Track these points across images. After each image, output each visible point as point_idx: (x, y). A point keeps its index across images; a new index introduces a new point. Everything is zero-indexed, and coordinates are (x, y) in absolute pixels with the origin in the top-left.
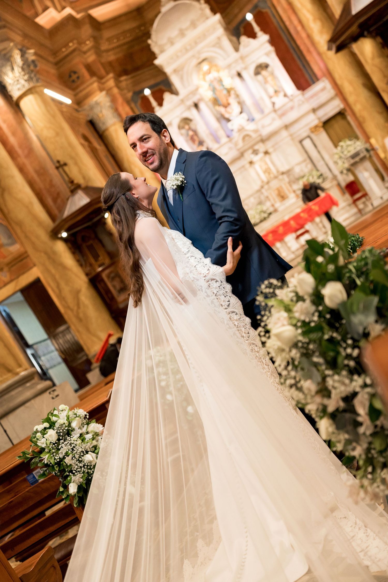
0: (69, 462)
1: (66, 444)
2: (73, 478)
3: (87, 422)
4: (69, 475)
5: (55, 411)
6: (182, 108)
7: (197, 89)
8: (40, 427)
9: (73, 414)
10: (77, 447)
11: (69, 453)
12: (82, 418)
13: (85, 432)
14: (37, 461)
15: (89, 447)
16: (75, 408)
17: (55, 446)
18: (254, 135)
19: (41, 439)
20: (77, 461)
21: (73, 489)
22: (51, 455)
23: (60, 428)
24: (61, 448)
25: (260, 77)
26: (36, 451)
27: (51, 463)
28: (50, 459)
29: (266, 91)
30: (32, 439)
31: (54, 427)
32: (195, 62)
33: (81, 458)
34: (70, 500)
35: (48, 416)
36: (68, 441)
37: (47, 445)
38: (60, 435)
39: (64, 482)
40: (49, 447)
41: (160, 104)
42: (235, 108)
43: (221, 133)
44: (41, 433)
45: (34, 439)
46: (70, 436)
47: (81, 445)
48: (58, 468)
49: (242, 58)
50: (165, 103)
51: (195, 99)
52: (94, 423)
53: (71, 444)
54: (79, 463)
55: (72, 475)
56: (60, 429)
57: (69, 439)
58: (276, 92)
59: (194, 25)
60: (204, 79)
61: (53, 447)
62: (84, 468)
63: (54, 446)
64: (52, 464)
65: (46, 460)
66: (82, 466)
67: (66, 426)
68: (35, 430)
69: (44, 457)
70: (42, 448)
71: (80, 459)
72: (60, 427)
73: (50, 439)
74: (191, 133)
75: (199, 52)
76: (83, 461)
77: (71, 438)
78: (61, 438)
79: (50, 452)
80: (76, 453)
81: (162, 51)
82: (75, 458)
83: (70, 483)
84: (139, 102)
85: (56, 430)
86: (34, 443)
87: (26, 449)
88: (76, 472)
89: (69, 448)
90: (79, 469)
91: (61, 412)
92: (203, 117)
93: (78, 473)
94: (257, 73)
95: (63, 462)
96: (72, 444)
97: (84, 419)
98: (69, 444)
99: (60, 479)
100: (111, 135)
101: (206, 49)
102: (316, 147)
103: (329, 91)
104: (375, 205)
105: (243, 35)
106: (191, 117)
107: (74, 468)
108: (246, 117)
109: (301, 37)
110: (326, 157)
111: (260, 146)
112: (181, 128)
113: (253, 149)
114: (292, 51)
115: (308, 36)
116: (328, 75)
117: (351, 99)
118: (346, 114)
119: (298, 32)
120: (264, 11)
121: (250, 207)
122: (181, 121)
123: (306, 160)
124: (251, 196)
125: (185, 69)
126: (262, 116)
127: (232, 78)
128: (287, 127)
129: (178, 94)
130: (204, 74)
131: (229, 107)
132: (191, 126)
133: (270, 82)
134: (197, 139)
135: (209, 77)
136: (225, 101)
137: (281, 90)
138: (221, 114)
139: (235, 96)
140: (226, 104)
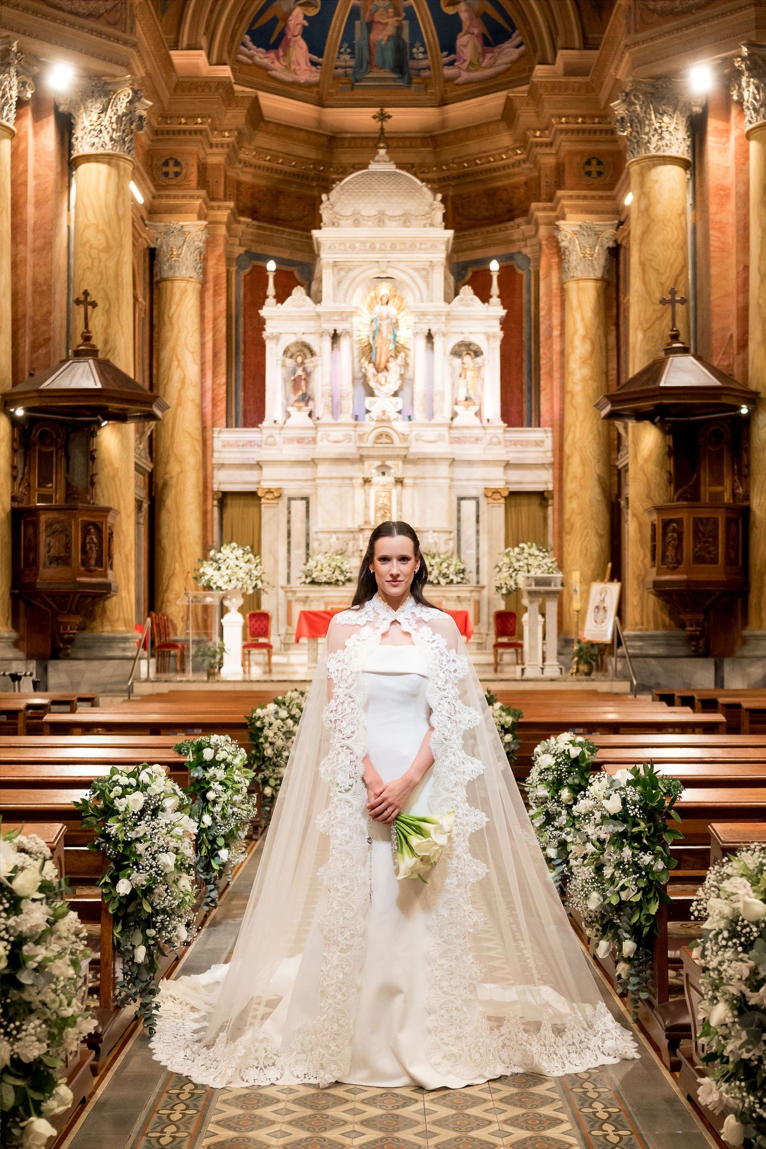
0: (141, 851)
4: (131, 867)
7: (351, 314)
17: (135, 818)
18: (397, 443)
19: (121, 797)
20: (151, 854)
22: (123, 826)
24: (140, 825)
25: (457, 361)
27: (117, 837)
28: (118, 831)
29: (454, 387)
31: (143, 791)
32: (374, 271)
33: (157, 854)
37: (124, 809)
40: (126, 814)
41: (281, 298)
42: (392, 381)
43: (348, 405)
44: (122, 789)
48: (121, 849)
49: (449, 317)
50: (289, 301)
51: (340, 327)
55: (136, 869)
58: (466, 399)
59: (406, 219)
60: (371, 308)
64: (118, 839)
70: (118, 810)
73: (133, 804)
74: (300, 372)
75: (388, 264)
76: (157, 859)
80: (155, 843)
81: (334, 224)
83: (124, 878)
84: (247, 270)
85: (145, 798)
88: (143, 869)
92: (334, 361)
93: (144, 872)
95: (134, 846)
100: (172, 294)
101: (401, 266)
102: (478, 521)
103: (545, 452)
104: (528, 674)
105: (468, 283)
106: (316, 349)
107: (143, 862)
108: (400, 407)
109: (551, 346)
110: (484, 547)
111: (396, 465)
112: (289, 355)
113: (384, 462)
114: (525, 356)
115: (562, 352)
116: (557, 429)
117: (570, 486)
118: (550, 502)
119: (550, 336)
120: (519, 271)
121: (324, 548)
122: (297, 344)
123: (451, 532)
124: (335, 532)
125: (352, 274)
126: (426, 421)
127: (416, 334)
128: (453, 462)
129: (318, 300)
130: (376, 298)
131: (385, 373)
132: (306, 361)
133: (468, 379)
134: (304, 388)
135: (380, 309)
136: (383, 360)
137: (477, 402)
138: (365, 376)
139: (403, 363)
140: (382, 366)
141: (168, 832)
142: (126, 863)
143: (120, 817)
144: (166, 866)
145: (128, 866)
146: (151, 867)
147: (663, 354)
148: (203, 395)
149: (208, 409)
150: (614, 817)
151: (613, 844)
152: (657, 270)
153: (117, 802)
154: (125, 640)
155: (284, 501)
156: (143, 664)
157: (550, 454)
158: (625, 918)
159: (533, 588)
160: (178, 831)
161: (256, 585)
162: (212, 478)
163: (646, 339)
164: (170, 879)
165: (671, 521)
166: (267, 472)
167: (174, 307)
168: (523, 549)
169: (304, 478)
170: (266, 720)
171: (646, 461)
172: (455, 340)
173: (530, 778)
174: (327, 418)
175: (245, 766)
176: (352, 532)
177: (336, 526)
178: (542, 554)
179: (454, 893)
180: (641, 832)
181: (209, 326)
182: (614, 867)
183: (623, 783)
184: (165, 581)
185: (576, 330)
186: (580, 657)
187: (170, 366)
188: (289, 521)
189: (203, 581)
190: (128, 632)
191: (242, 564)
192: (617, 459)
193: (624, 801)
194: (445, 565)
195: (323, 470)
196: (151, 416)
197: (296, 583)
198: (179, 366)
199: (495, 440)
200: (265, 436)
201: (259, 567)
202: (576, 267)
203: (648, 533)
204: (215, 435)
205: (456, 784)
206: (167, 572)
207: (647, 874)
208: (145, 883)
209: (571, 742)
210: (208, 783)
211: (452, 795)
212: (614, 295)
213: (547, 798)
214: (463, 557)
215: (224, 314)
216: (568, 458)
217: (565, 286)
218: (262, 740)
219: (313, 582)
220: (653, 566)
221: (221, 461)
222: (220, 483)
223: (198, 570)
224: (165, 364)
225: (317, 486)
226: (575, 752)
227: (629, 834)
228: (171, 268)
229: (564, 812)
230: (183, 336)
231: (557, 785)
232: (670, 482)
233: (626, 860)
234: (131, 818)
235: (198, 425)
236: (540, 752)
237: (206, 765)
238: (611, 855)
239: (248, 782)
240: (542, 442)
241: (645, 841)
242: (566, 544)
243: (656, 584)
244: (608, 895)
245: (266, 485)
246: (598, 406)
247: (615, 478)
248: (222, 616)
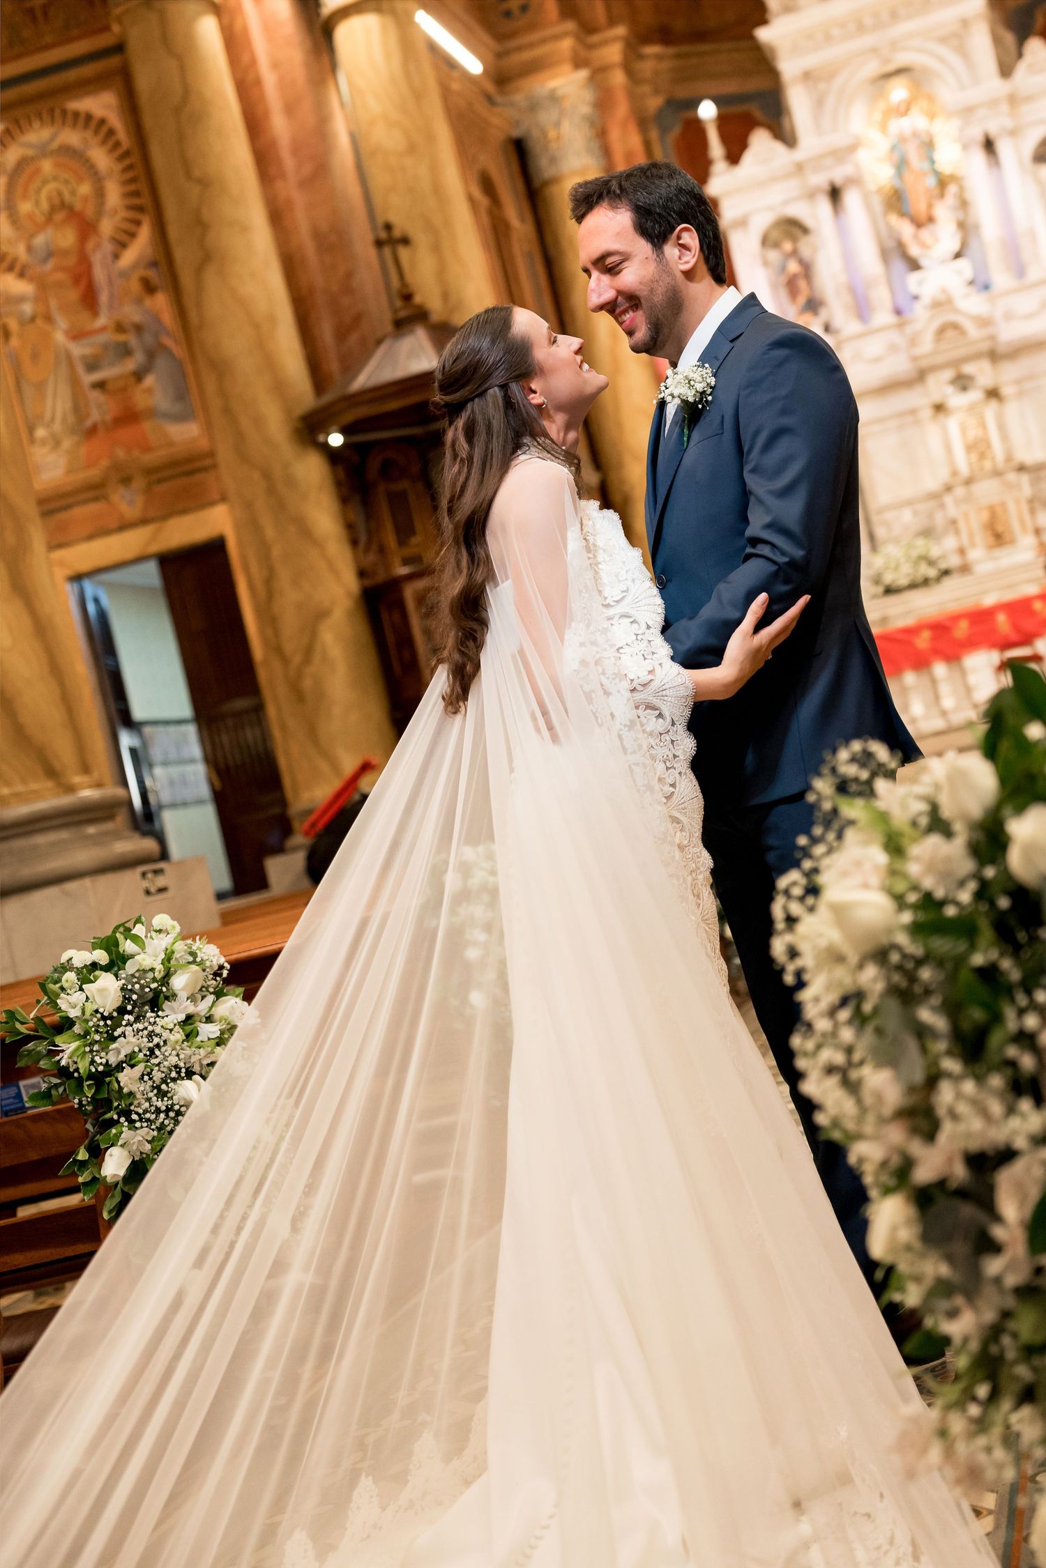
0: (130, 1086)
1: (138, 1031)
2: (126, 1134)
3: (217, 987)
4: (118, 1122)
5: (138, 926)
6: (791, 187)
7: (853, 148)
8: (81, 957)
9: (185, 951)
10: (167, 1049)
11: (137, 1060)
12: (208, 970)
13: (203, 1014)
14: (40, 1052)
15: (200, 1060)
16: (198, 938)
17: (106, 1025)
19: (74, 990)
20: (154, 1088)
21: (114, 1165)
22: (85, 1046)
23: (135, 977)
24: (120, 1036)
26: (47, 1020)
27: (77, 1070)
28: (78, 1057)
30: (47, 986)
31: (119, 970)
32: (873, 67)
33: (167, 1085)
34: (96, 1196)
35: (114, 932)
36: (146, 1024)
37: (83, 1013)
38: (129, 999)
39: (98, 1137)
40: (87, 1021)
41: (734, 157)
42: (945, 236)
43: (882, 298)
44: (78, 974)
45: (51, 986)
46: (158, 1011)
47: (178, 1048)
48: (93, 1091)
49: (1013, 100)
50: (748, 158)
52: (237, 996)
53: (151, 1035)
54: (158, 1098)
55: (126, 1124)
56: (136, 983)
57: (152, 1020)
60: (883, 127)
61: (98, 1025)
62: (167, 1115)
63: (102, 1023)
64: (79, 1073)
65: (66, 1056)
66: (163, 1108)
67: (154, 980)
68: (64, 958)
69: (64, 1047)
70: (69, 1017)
71: (164, 1087)
72: (137, 975)
73: (98, 999)
75: (894, 45)
76: (169, 1095)
77: (158, 1016)
78: (129, 1008)
79: (84, 1036)
80: (158, 1065)
81: (788, 10)
82: (150, 1079)
83: (112, 1145)
84: (676, 130)
85: (123, 981)
86: (49, 997)
87: (23, 1007)
88: (141, 1120)
89: (143, 1045)
90: (153, 1113)
91: (154, 934)
92: (842, 231)
93: (145, 1124)
94: (1041, 157)
95: (114, 1079)
96: (157, 1035)
97: (212, 976)
98: (146, 1032)
99: (89, 1126)
101: (917, 42)
105: (1038, 32)
106: (809, 222)
107: (139, 1106)
108: (969, 273)
111: (982, 370)
112: (770, 243)
113: (959, 370)
122: (778, 223)
125: (838, 82)
126: (1015, 284)
127: (966, 148)
129: (791, 140)
130: (888, 109)
131: (931, 226)
132: (799, 246)
134: (805, 290)
135: (899, 125)
136: (923, 206)
138: (899, 242)
139: (957, 203)
140: (924, 217)
141: (189, 1036)
142: (108, 1116)
143: (77, 1029)
145: (113, 1123)
146: (158, 1111)
160: (208, 1031)
172: (1034, 138)
174: (853, 327)
228: (553, 163)
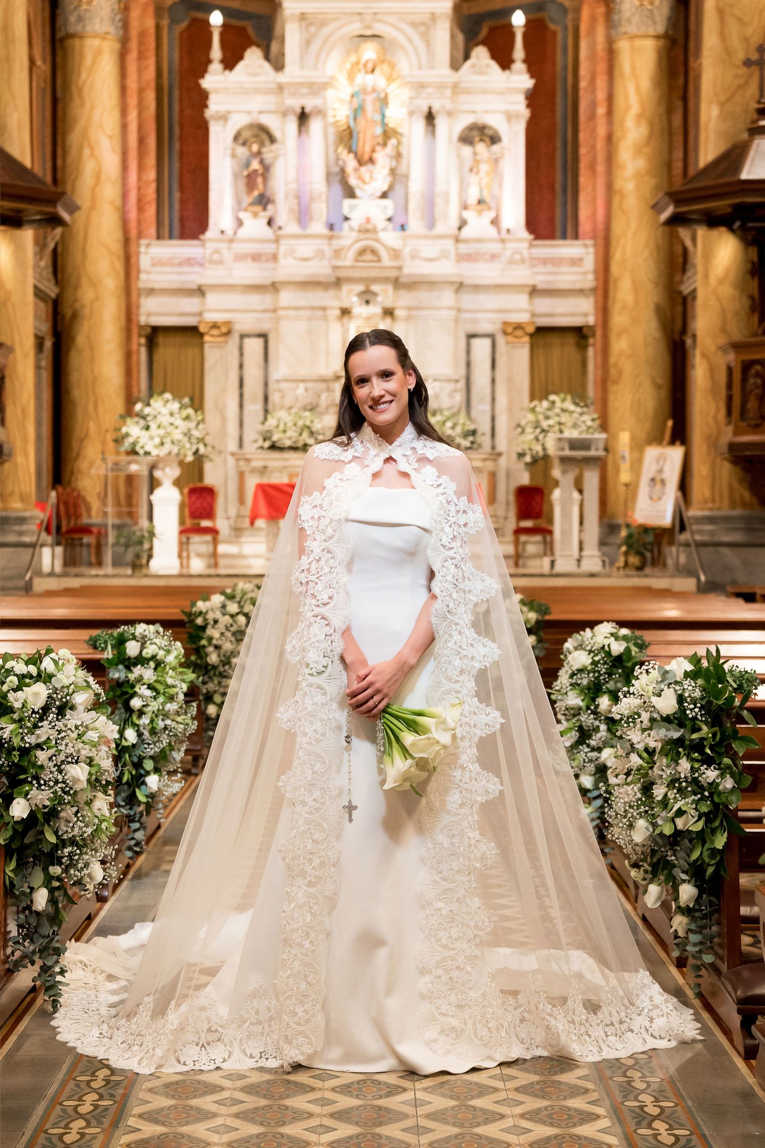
0: (43, 761)
1: (53, 725)
2: (34, 792)
4: (31, 783)
6: (271, 101)
7: (324, 86)
8: (20, 668)
9: (84, 679)
10: (69, 742)
11: (50, 744)
13: (89, 723)
15: (85, 753)
17: (35, 717)
18: (386, 261)
19: (17, 690)
20: (55, 765)
21: (19, 809)
22: (20, 728)
24: (42, 727)
25: (467, 150)
28: (13, 734)
29: (463, 186)
31: (47, 682)
32: (355, 27)
33: (65, 765)
37: (22, 706)
38: (52, 703)
40: (24, 712)
41: (229, 63)
43: (320, 210)
44: (18, 679)
46: (64, 715)
47: (74, 742)
48: (18, 759)
49: (456, 88)
50: (240, 66)
51: (310, 104)
52: (106, 716)
53: (59, 730)
54: (58, 773)
55: (36, 785)
56: (58, 694)
58: (480, 202)
60: (351, 77)
62: (62, 786)
63: (32, 715)
64: (12, 745)
65: (5, 732)
66: (60, 780)
67: (67, 695)
68: (8, 666)
70: (12, 706)
71: (62, 766)
72: (58, 688)
73: (31, 699)
74: (255, 165)
75: (376, 16)
76: (64, 772)
77: (65, 719)
78: (50, 709)
79: (20, 722)
80: (62, 751)
82: (56, 759)
83: (20, 797)
84: (184, 25)
85: (50, 691)
88: (45, 784)
89: (54, 736)
90: (53, 782)
92: (301, 150)
93: (47, 788)
94: (466, 139)
95: (34, 754)
96: (63, 731)
99: (6, 781)
100: (82, 55)
101: (393, 19)
102: (493, 366)
103: (585, 273)
104: (559, 568)
105: (484, 43)
106: (277, 133)
107: (45, 776)
108: (390, 212)
109: (594, 130)
110: (502, 401)
111: (385, 291)
112: (241, 140)
113: (368, 286)
114: (559, 143)
115: (609, 138)
116: (601, 242)
117: (618, 320)
118: (591, 341)
119: (592, 116)
120: (552, 26)
121: (288, 402)
122: (251, 126)
123: (457, 381)
124: (303, 381)
125: (326, 30)
126: (425, 231)
127: (411, 113)
128: (460, 287)
129: (279, 65)
130: (357, 63)
131: (369, 167)
132: (264, 150)
133: (482, 174)
134: (261, 186)
135: (364, 79)
136: (368, 149)
137: (492, 204)
138: (343, 171)
139: (394, 153)
140: (366, 157)
141: (80, 736)
142: (22, 777)
143: (16, 716)
144: (76, 780)
145: (25, 781)
146: (57, 782)
147: (745, 136)
148: (125, 195)
149: (133, 214)
150: (667, 719)
151: (666, 755)
152: (740, 20)
153: (11, 696)
154: (22, 520)
155: (234, 340)
156: (46, 553)
157: (591, 277)
158: (682, 854)
159: (567, 453)
160: (92, 735)
161: (197, 450)
162: (138, 307)
163: (723, 116)
164: (82, 798)
165: (753, 362)
166: (212, 299)
167: (84, 75)
168: (553, 403)
169: (262, 307)
170: (210, 616)
171: (721, 281)
172: (464, 121)
173: (558, 683)
174: (292, 228)
175: (181, 665)
176: (324, 380)
177: (304, 372)
178: (579, 410)
179: (456, 814)
180: (702, 739)
181: (133, 101)
182: (667, 787)
183: (679, 676)
184: (75, 445)
185: (628, 107)
186: (630, 546)
187: (80, 155)
188: (241, 366)
189: (127, 443)
190: (26, 510)
191: (178, 422)
192: (682, 282)
193: (681, 699)
194: (449, 424)
195: (286, 297)
196: (54, 221)
197: (250, 448)
198: (92, 155)
199: (517, 257)
200: (208, 252)
201: (201, 426)
202: (629, 20)
203: (722, 379)
204: (142, 249)
205: (462, 672)
206: (78, 432)
207: (711, 794)
208: (47, 803)
209: (612, 634)
210: (133, 686)
211: (457, 686)
212: (681, 58)
213: (580, 709)
214: (474, 413)
215: (153, 84)
216: (616, 281)
217: (615, 46)
218: (204, 642)
219: (273, 447)
220: (729, 423)
221: (150, 285)
222: (149, 315)
223: (120, 429)
224: (73, 152)
225: (277, 320)
226: (617, 648)
227: (687, 743)
228: (80, 19)
229: (603, 727)
230: (97, 113)
231: (594, 691)
232: (753, 309)
233: (682, 776)
234: (29, 717)
235: (118, 235)
236: (571, 648)
237: (130, 663)
238: (662, 769)
239: (185, 687)
240: (581, 260)
241: (708, 751)
242: (611, 397)
243: (732, 447)
244: (660, 822)
245: (210, 317)
246: (656, 208)
247: (679, 309)
248: (151, 491)
